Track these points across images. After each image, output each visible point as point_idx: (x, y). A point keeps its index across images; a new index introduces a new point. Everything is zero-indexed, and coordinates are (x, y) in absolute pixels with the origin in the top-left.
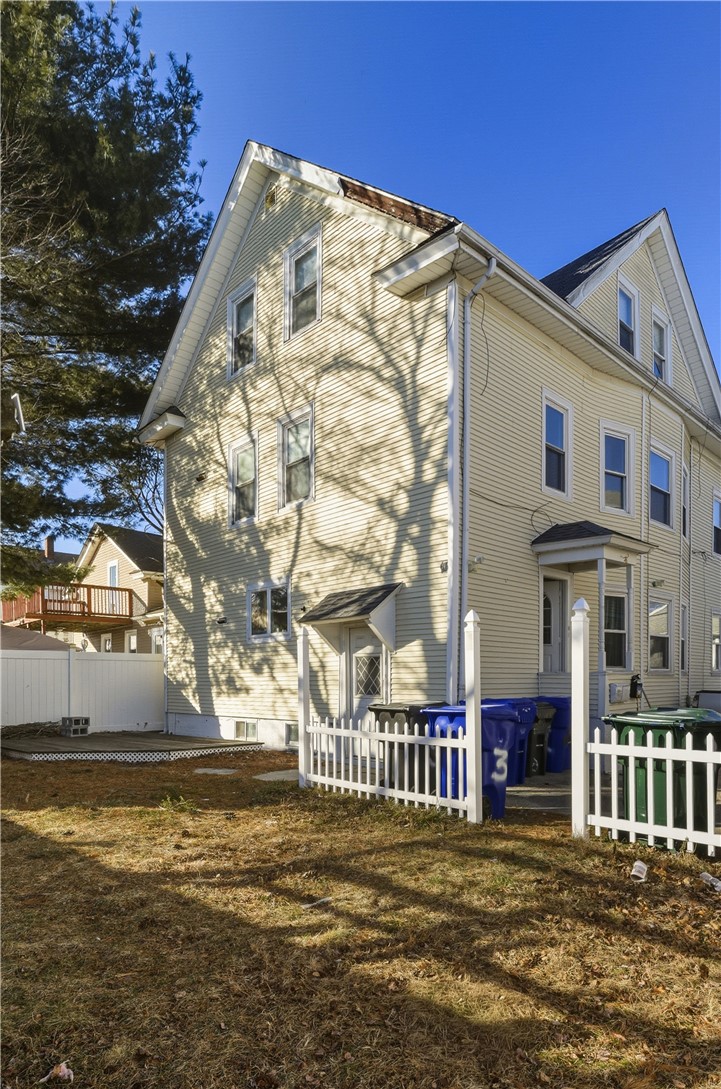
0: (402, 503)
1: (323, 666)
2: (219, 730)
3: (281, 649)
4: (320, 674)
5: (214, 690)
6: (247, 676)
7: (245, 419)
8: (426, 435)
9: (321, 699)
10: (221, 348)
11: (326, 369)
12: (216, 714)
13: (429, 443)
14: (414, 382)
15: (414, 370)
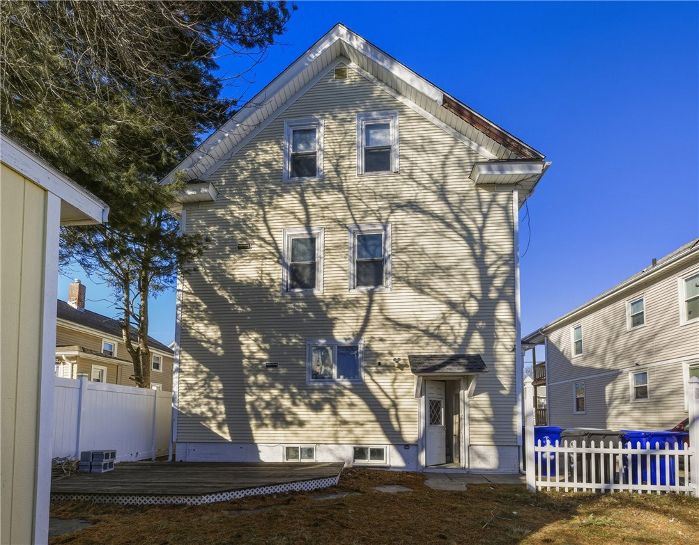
0: (473, 307)
1: (395, 405)
2: (259, 455)
3: (347, 392)
4: (392, 412)
5: (253, 423)
6: (303, 412)
7: (302, 216)
8: (491, 271)
9: (393, 428)
10: (272, 154)
11: (400, 206)
12: (256, 442)
13: (494, 276)
14: (481, 237)
15: (481, 230)
